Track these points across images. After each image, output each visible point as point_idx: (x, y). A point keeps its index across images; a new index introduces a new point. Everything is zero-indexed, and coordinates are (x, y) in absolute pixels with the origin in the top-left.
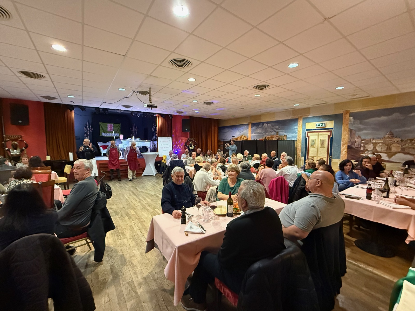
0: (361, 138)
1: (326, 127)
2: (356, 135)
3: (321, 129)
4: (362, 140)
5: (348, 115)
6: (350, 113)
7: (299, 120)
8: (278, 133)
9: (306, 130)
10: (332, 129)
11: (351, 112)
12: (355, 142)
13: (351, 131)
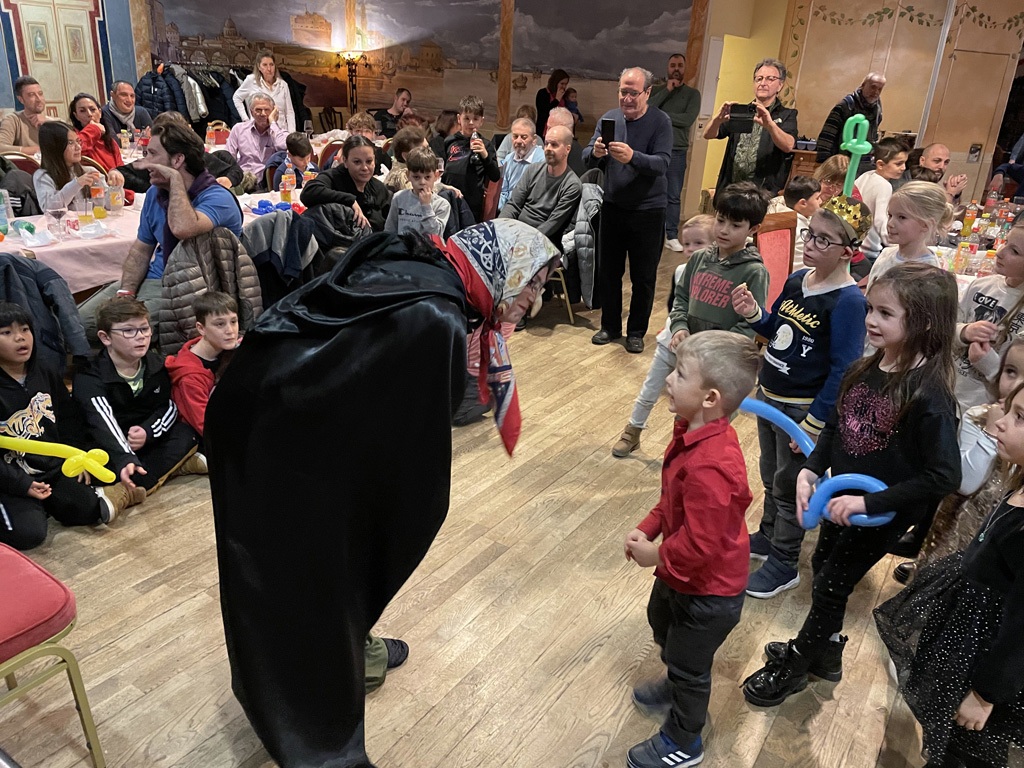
0: (177, 29)
2: (167, 21)
4: (182, 40)
12: (168, 44)
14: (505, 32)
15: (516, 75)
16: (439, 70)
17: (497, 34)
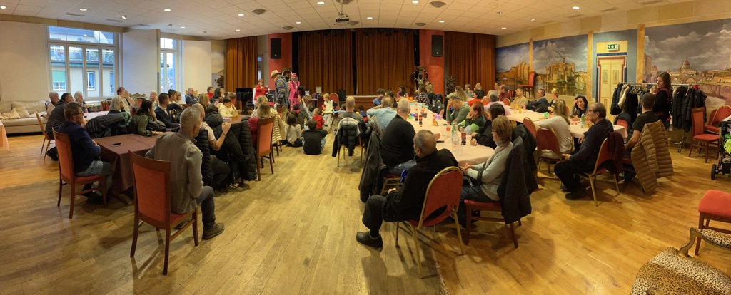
0: (656, 69)
1: (618, 50)
2: (653, 65)
3: (613, 54)
5: (643, 32)
6: (646, 28)
7: (589, 38)
8: (564, 58)
9: (598, 55)
10: (626, 54)
11: (646, 26)
12: (651, 75)
13: (646, 57)
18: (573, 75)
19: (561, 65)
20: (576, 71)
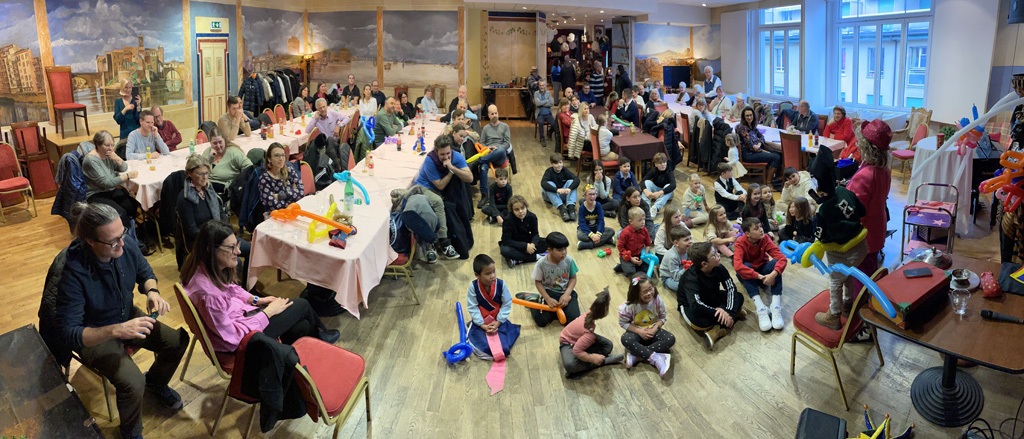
8: (141, 39)
14: (379, 42)
15: (385, 63)
16: (349, 62)
17: (376, 43)
18: (161, 69)
19: (135, 52)
20: (166, 61)
